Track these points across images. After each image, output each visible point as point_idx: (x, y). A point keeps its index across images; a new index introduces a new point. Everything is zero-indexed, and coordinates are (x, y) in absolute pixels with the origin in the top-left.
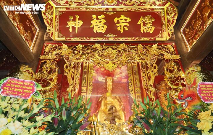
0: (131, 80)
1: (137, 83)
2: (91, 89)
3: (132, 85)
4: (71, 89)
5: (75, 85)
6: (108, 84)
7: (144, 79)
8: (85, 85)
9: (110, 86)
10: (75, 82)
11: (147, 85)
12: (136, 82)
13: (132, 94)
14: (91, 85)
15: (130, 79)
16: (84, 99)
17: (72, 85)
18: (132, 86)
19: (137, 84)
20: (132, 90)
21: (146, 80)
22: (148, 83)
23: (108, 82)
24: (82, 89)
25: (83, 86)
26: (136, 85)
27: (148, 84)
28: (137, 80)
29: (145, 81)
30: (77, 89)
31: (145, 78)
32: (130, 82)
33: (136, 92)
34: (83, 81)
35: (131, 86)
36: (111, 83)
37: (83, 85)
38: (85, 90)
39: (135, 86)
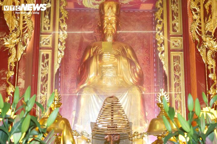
0: (162, 17)
1: (175, 25)
2: (64, 38)
3: (163, 29)
4: (14, 41)
5: (23, 30)
6: (105, 18)
7: (195, 17)
8: (49, 28)
9: (111, 24)
10: (24, 22)
11: (200, 32)
12: (173, 22)
13: (163, 52)
14: (64, 28)
15: (158, 14)
16: (48, 62)
17: (16, 29)
18: (163, 34)
19: (175, 28)
20: (163, 43)
21: (200, 19)
22: (202, 26)
23: (106, 15)
24: (43, 38)
25: (43, 31)
26: (174, 31)
27: (202, 30)
28: (177, 16)
29: (195, 20)
30: (28, 40)
31: (197, 14)
32: (160, 22)
33: (172, 47)
34: (43, 19)
35: (161, 34)
36: (114, 18)
37: (45, 28)
38: (49, 42)
39: (172, 33)
